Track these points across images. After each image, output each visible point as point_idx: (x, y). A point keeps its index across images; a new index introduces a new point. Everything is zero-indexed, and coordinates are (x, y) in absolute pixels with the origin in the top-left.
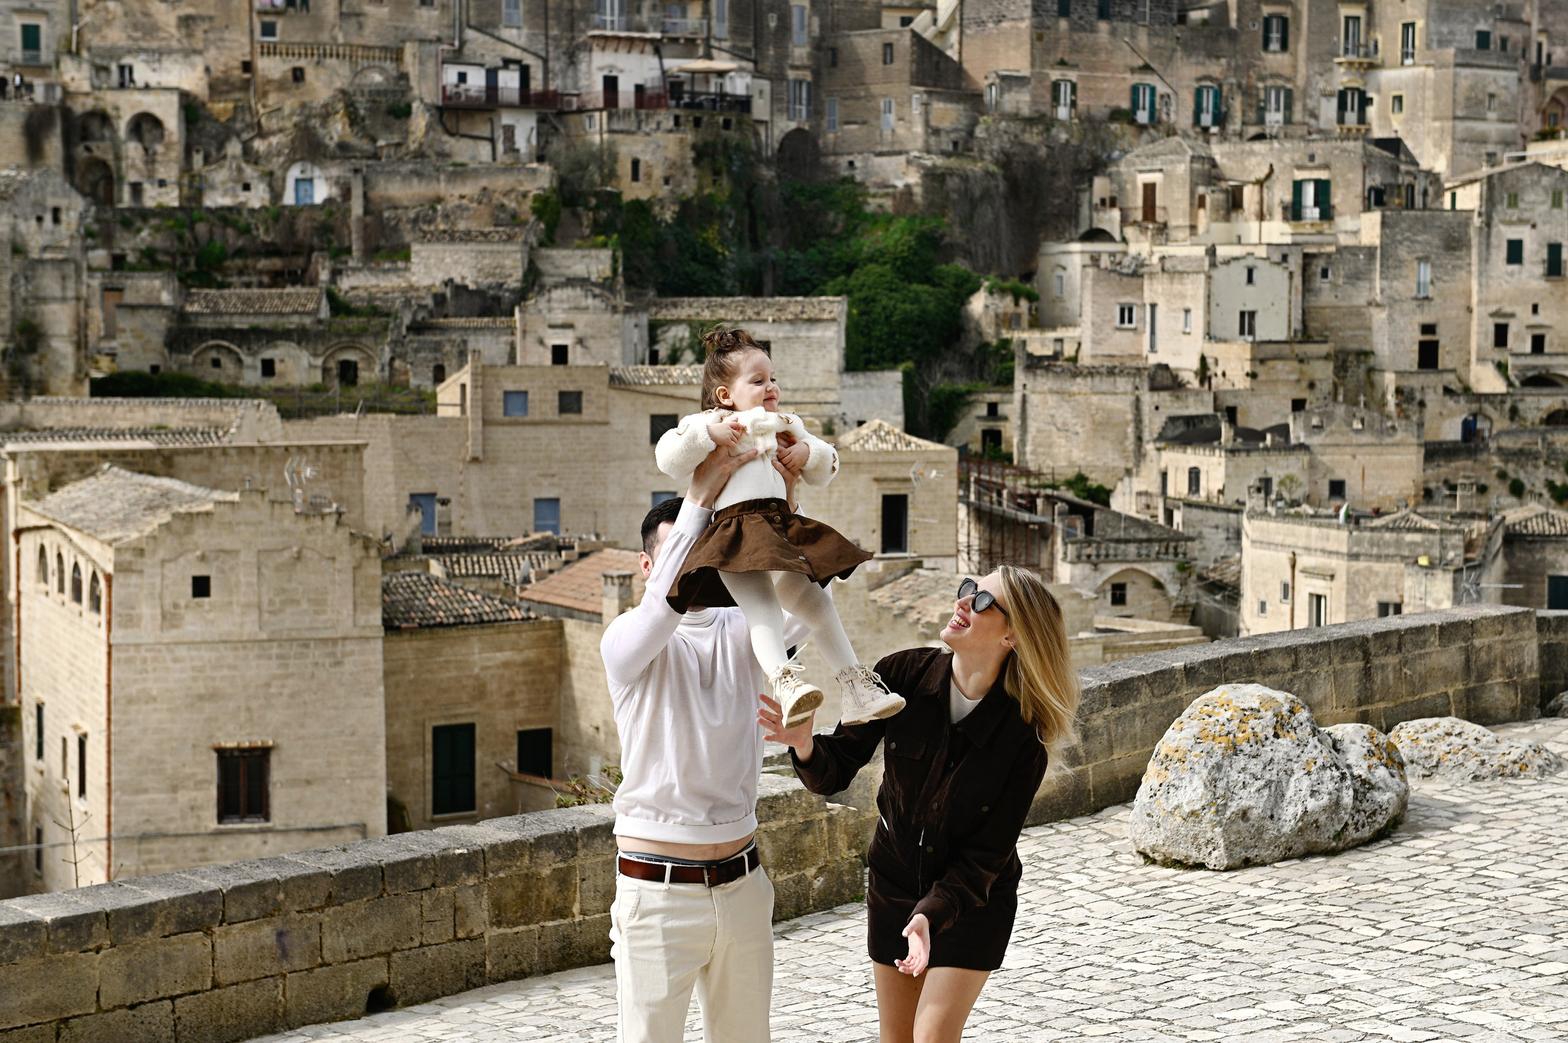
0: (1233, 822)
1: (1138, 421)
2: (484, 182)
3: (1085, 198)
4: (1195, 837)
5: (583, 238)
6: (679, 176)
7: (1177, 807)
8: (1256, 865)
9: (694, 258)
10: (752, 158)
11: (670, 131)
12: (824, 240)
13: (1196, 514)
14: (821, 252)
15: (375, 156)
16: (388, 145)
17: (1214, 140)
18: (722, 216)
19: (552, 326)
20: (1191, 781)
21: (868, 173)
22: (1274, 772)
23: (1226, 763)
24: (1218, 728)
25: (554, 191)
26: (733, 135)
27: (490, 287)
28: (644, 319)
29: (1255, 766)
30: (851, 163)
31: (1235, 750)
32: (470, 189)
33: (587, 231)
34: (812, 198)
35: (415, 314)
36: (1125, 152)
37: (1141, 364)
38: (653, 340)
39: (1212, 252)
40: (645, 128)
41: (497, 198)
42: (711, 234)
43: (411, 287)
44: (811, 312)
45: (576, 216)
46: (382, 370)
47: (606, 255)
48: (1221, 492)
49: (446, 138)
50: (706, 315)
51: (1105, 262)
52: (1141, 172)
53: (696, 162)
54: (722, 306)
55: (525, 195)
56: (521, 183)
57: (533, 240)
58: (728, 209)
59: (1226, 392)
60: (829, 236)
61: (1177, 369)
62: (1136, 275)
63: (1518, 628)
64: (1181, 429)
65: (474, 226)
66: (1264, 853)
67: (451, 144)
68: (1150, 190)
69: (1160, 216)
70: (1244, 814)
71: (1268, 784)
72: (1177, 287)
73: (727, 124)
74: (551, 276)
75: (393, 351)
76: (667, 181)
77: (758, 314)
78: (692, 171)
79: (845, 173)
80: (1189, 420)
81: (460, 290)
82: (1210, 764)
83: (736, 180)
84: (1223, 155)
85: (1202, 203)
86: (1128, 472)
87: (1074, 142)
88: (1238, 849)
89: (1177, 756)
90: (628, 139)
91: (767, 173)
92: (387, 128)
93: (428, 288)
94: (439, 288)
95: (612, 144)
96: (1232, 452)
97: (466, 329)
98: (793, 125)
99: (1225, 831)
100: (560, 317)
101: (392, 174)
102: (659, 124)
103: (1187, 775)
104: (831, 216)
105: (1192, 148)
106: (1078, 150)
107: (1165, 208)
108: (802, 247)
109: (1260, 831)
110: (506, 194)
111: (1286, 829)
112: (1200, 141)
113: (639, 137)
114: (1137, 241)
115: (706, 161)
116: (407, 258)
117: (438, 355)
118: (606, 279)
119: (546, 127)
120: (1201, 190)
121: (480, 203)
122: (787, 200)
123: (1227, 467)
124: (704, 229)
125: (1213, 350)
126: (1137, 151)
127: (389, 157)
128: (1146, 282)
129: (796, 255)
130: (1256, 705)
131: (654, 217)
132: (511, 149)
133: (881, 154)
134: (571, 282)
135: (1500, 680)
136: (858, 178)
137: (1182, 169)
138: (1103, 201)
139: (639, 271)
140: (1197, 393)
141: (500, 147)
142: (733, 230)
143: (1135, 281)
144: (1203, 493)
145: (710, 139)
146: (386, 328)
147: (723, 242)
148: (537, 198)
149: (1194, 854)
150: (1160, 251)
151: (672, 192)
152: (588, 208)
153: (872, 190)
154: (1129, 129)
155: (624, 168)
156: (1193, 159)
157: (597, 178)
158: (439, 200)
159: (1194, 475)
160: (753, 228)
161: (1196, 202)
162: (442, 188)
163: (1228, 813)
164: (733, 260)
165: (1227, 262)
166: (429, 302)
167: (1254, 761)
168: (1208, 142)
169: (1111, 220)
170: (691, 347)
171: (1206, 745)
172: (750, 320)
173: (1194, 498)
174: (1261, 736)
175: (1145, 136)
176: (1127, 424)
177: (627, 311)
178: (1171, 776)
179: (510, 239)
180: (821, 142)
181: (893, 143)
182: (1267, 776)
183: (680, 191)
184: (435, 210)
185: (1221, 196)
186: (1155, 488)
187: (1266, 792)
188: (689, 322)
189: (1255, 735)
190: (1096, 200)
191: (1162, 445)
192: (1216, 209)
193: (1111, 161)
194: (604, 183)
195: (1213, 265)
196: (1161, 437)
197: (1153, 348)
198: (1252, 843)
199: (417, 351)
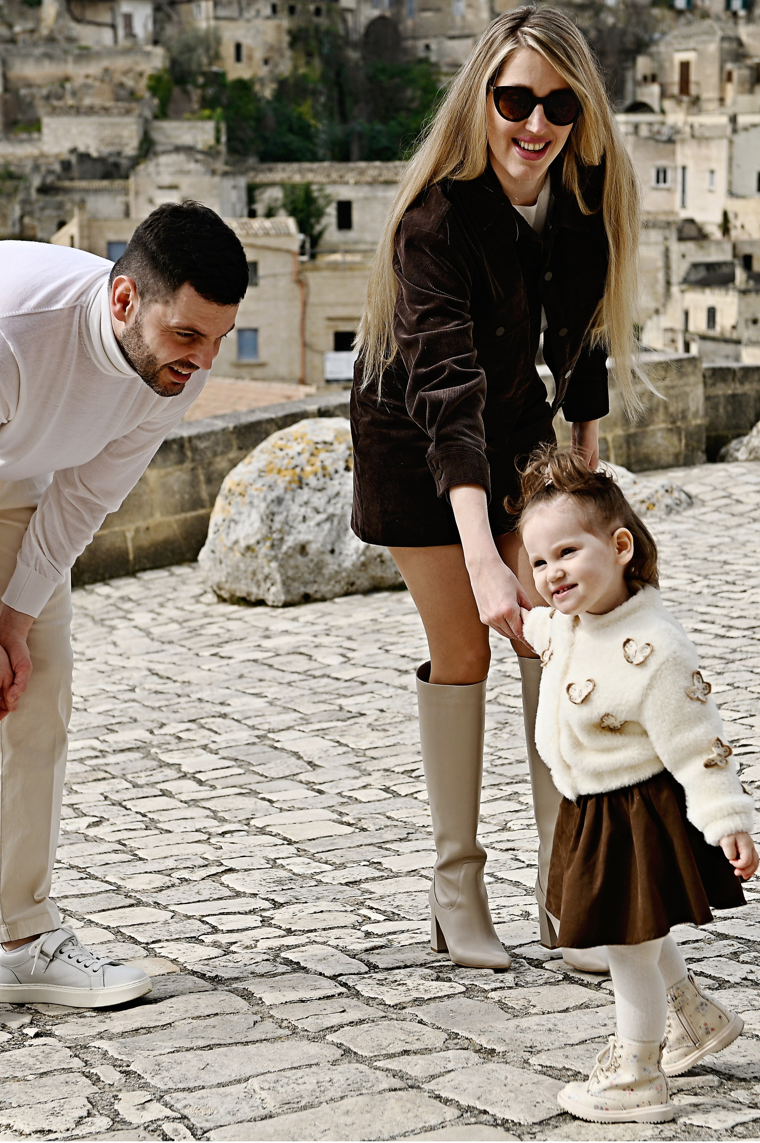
0: (290, 556)
1: (667, 267)
2: (105, 63)
3: (629, 75)
4: (254, 573)
5: (193, 112)
6: (276, 57)
7: (236, 542)
8: (316, 600)
9: (291, 130)
10: (340, 42)
11: (268, 18)
12: (403, 114)
13: (710, 346)
14: (401, 124)
15: (13, 41)
16: (24, 32)
17: (741, 22)
18: (315, 93)
19: (161, 188)
20: (249, 516)
21: (441, 53)
22: (339, 505)
23: (288, 496)
24: (286, 462)
25: (166, 70)
26: (323, 21)
27: (111, 154)
28: (242, 182)
29: (319, 500)
30: (427, 47)
31: (301, 483)
32: (94, 69)
33: (196, 106)
34: (392, 77)
35: (44, 178)
36: (664, 34)
37: (671, 218)
38: (251, 200)
39: (733, 119)
40: (247, 15)
41: (118, 78)
42: (305, 108)
43: (43, 155)
44: (387, 175)
45: (186, 93)
46: (14, 225)
47: (210, 126)
48: (734, 327)
49: (73, 25)
50: (297, 178)
51: (644, 131)
52: (678, 51)
53: (292, 45)
54: (311, 170)
55: (141, 74)
56: (137, 63)
57: (148, 114)
58: (320, 87)
59: (744, 242)
60: (408, 110)
61: (704, 223)
62: (670, 141)
63: (682, 374)
64: (702, 273)
65: (97, 102)
66: (325, 589)
67: (78, 30)
68: (685, 66)
69: (693, 90)
70: (303, 549)
71: (330, 518)
72: (704, 151)
73: (318, 12)
74: (163, 144)
75: (22, 209)
76: (266, 62)
77: (341, 177)
78: (288, 53)
79: (421, 54)
80: (710, 266)
81: (84, 157)
82: (269, 498)
83: (327, 61)
84: (749, 35)
85: (729, 77)
86: (657, 312)
87: (620, 25)
88: (296, 585)
89: (239, 490)
90: (231, 25)
91: (354, 55)
92: (22, 15)
93: (57, 156)
94: (66, 156)
95: (216, 29)
96: (744, 292)
97: (86, 191)
98: (376, 13)
99: (281, 566)
100: (166, 179)
101: (26, 56)
102: (258, 12)
103: (245, 509)
104: (409, 93)
105: (722, 29)
106: (624, 33)
107: (698, 84)
108: (385, 119)
109: (319, 566)
110: (126, 73)
111: (347, 564)
112: (731, 23)
113: (241, 23)
114: (674, 112)
115: (300, 45)
116: (39, 130)
117: (61, 213)
118: (211, 148)
119: (161, 15)
120: (729, 66)
121: (102, 81)
122: (371, 78)
123: (739, 306)
124: (299, 105)
125: (733, 206)
126: (675, 32)
127: (24, 41)
128: (678, 148)
129: (378, 126)
130: (329, 438)
131: (255, 94)
132: (130, 34)
133: (453, 38)
134: (178, 149)
135: (663, 425)
136: (433, 58)
137: (713, 48)
138: (645, 78)
139: (242, 141)
140: (718, 243)
141: (121, 32)
142: (324, 105)
143: (669, 146)
144: (718, 328)
145: (303, 24)
146: (16, 190)
147: (316, 116)
148: (151, 77)
149: (254, 590)
150: (692, 119)
151: (271, 72)
152: (196, 86)
153: (445, 69)
154: (669, 14)
155: (228, 51)
156: (723, 39)
157: (205, 60)
158: (67, 79)
159: (712, 313)
160: (341, 103)
161: (725, 76)
162: (70, 68)
163: (284, 548)
164: (324, 132)
165: (746, 129)
166: (57, 167)
167: (319, 494)
168: (736, 23)
169: (651, 95)
170: (284, 206)
171: (269, 479)
172: (334, 183)
173: (711, 333)
174: (331, 469)
175: (682, 20)
176: (657, 270)
177: (225, 174)
178: (233, 510)
179: (128, 112)
180: (401, 28)
181: (463, 28)
182: (331, 510)
183: (277, 71)
184: (62, 86)
185: (746, 72)
186: (679, 325)
187: (327, 526)
188: (282, 185)
189: (324, 468)
190: (639, 76)
191: (684, 287)
192: (741, 83)
193: (652, 42)
194: (210, 64)
195: (735, 131)
196: (685, 281)
197: (683, 205)
198: (311, 578)
199: (43, 209)
